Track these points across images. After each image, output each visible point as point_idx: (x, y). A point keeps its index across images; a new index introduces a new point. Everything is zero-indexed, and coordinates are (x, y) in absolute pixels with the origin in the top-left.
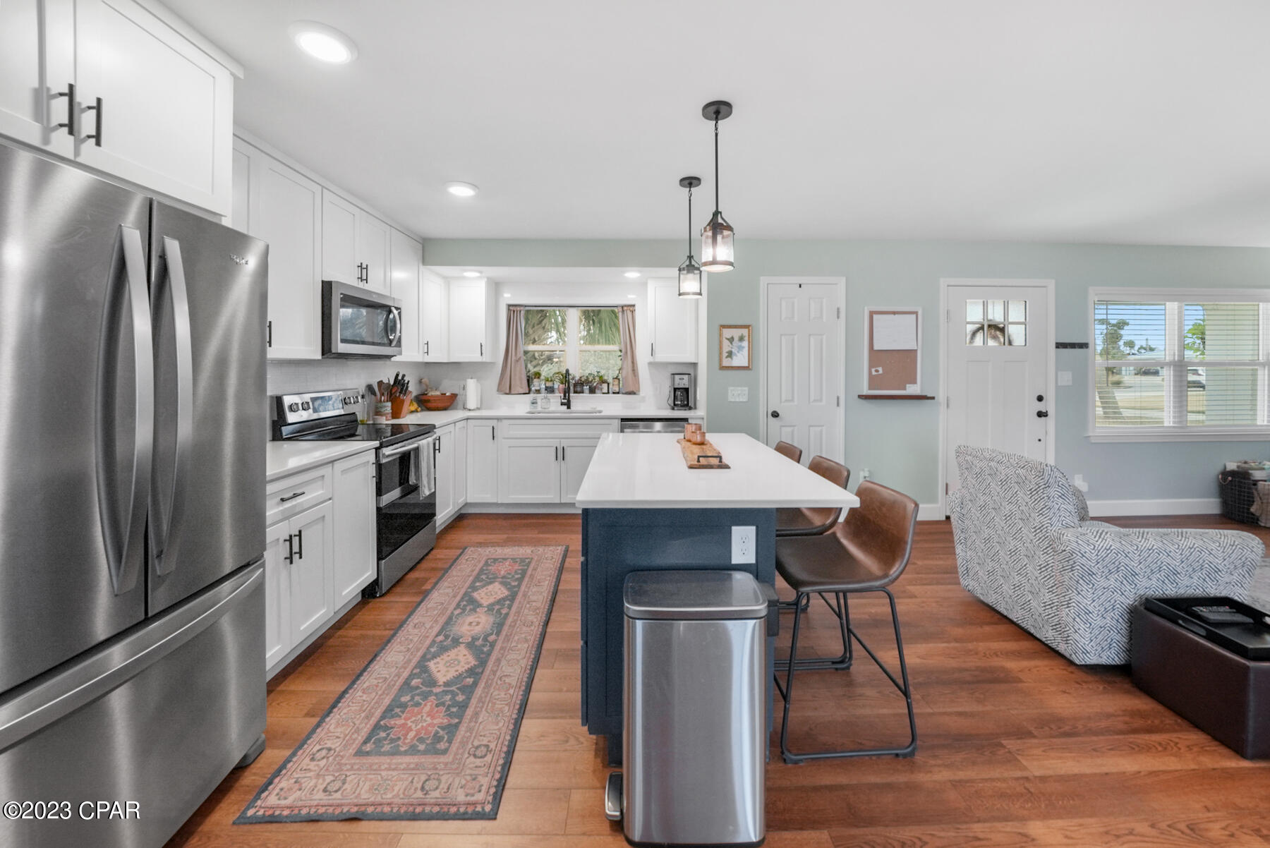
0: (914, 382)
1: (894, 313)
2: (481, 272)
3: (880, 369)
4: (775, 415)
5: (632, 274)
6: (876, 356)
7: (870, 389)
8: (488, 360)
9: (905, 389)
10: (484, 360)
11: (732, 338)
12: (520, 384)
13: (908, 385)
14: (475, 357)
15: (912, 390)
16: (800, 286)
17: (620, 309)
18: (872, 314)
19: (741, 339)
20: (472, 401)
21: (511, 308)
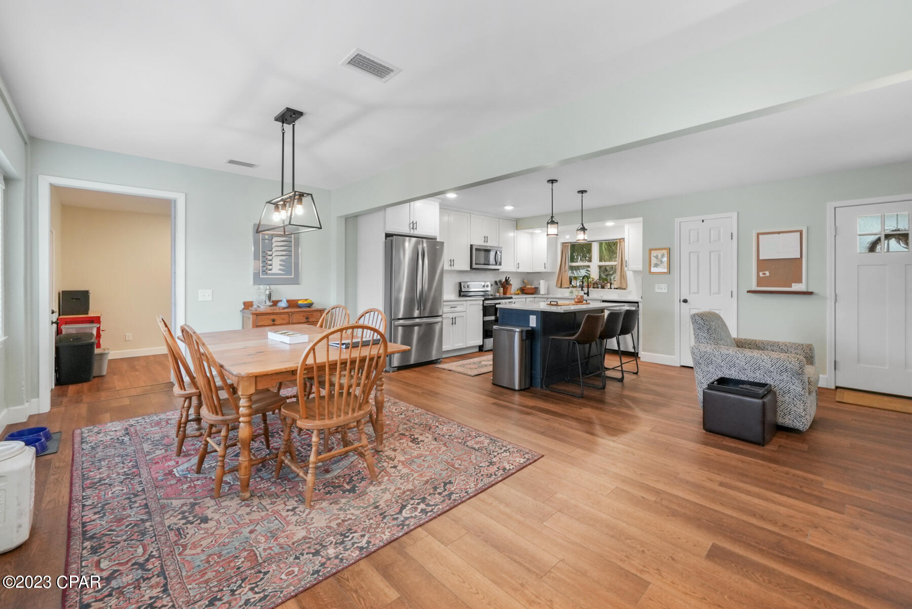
0: (800, 281)
1: (779, 233)
2: (542, 230)
3: (767, 273)
4: (685, 301)
5: (610, 224)
6: (763, 264)
7: (758, 286)
8: (549, 271)
9: (791, 287)
10: (547, 271)
11: (657, 256)
12: (566, 282)
13: (793, 284)
14: (542, 269)
15: (796, 287)
16: (703, 221)
17: (618, 241)
18: (758, 234)
19: (663, 256)
20: (543, 291)
21: (564, 244)
